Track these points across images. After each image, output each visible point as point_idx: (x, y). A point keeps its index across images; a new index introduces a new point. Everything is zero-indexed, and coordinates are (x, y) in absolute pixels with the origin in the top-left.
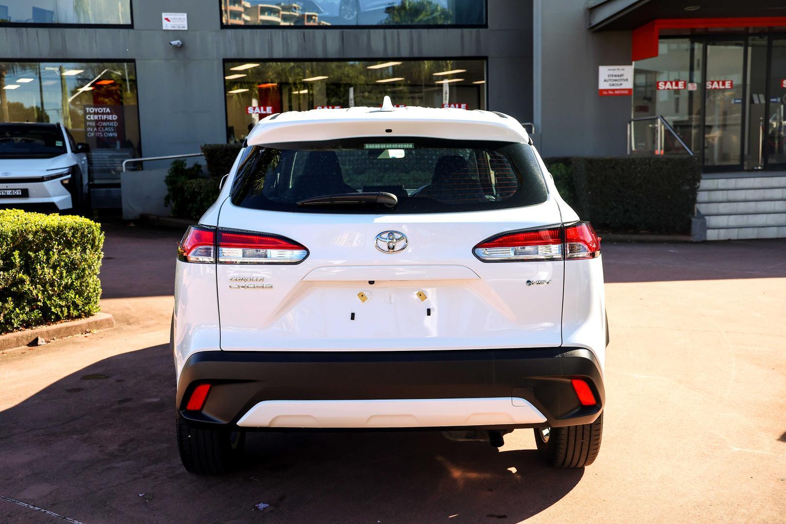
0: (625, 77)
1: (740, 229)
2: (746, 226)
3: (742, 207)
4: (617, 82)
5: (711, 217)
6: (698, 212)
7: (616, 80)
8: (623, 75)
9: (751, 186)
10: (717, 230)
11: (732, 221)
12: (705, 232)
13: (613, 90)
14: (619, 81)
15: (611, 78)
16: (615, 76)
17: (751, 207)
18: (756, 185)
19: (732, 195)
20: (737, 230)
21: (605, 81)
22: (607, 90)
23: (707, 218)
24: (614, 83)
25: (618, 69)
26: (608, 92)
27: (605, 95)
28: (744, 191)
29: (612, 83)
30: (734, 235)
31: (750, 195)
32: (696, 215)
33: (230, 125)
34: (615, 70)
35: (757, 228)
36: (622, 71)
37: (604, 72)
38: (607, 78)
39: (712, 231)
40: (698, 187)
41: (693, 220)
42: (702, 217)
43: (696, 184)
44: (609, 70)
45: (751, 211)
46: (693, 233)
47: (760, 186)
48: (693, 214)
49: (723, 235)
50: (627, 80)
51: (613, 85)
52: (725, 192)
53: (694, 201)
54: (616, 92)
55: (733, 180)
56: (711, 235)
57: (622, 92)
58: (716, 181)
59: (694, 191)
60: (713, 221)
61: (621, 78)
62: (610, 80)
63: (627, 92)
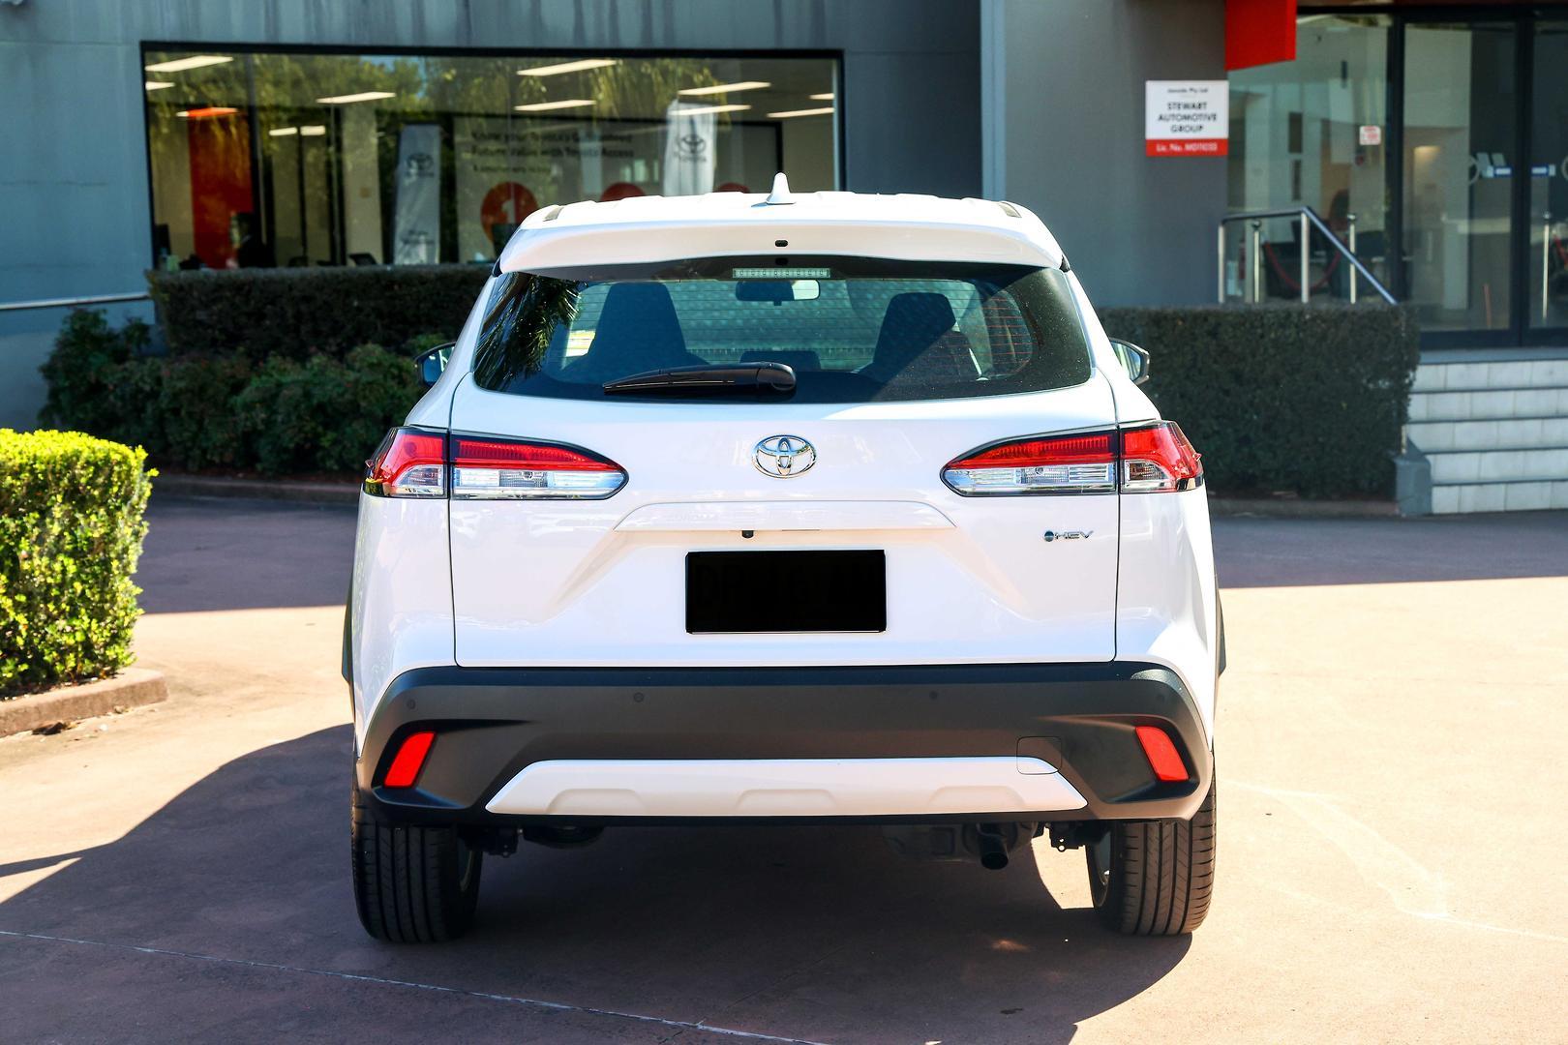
0: (1209, 111)
1: (1510, 486)
2: (1520, 479)
3: (1509, 432)
4: (1190, 123)
5: (1439, 456)
6: (1410, 443)
7: (1186, 118)
8: (1205, 104)
9: (1525, 380)
10: (1456, 488)
11: (1489, 466)
12: (1430, 494)
13: (1182, 142)
14: (1195, 120)
15: (1175, 111)
16: (1186, 106)
17: (1532, 431)
18: (1538, 380)
19: (1483, 404)
20: (1503, 486)
21: (1161, 118)
22: (1167, 142)
23: (1430, 458)
24: (1184, 123)
25: (1191, 90)
26: (1168, 147)
27: (1162, 153)
28: (1511, 394)
29: (1178, 124)
30: (1495, 500)
31: (1526, 402)
32: (1404, 451)
33: (158, 221)
34: (1184, 91)
35: (1549, 483)
36: (1204, 94)
37: (1160, 95)
38: (1166, 112)
39: (1445, 489)
40: (1411, 384)
41: (1400, 463)
42: (1420, 456)
43: (1407, 376)
44: (1171, 91)
45: (1532, 441)
46: (1399, 495)
47: (1546, 381)
48: (1399, 447)
49: (1470, 500)
50: (1214, 117)
51: (1181, 129)
52: (1467, 395)
53: (1403, 418)
54: (1188, 147)
55: (1484, 367)
56: (1443, 501)
57: (1204, 147)
58: (1442, 368)
59: (1402, 392)
60: (1443, 467)
61: (1198, 112)
62: (1173, 115)
63: (1213, 147)
